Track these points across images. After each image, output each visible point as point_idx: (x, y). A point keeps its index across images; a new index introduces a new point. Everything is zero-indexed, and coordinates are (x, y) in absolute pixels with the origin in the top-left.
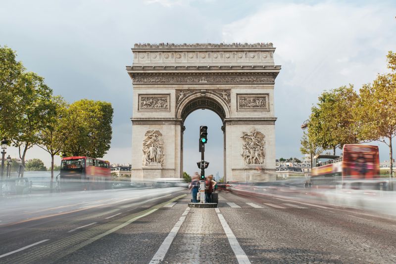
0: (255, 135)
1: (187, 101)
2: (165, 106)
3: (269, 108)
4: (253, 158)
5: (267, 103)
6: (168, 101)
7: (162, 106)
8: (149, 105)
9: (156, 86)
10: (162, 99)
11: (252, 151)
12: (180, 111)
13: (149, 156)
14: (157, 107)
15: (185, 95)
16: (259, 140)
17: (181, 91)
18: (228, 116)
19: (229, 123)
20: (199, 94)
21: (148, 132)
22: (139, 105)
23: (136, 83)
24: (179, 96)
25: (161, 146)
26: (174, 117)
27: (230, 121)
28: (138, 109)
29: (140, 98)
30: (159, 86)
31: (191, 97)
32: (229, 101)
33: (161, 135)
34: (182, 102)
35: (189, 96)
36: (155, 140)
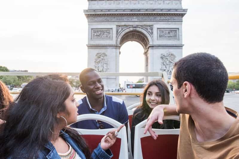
0: (170, 56)
1: (124, 33)
2: (109, 36)
3: (179, 38)
4: (168, 71)
5: (177, 34)
6: (111, 33)
7: (107, 37)
8: (98, 35)
9: (103, 23)
10: (107, 31)
11: (167, 66)
12: (119, 40)
13: (98, 69)
14: (104, 37)
15: (122, 29)
16: (172, 59)
17: (119, 26)
18: (151, 43)
19: (152, 48)
20: (132, 28)
21: (98, 54)
22: (91, 36)
23: (89, 21)
24: (118, 30)
25: (106, 63)
26: (115, 44)
27: (153, 46)
28: (91, 38)
29: (92, 31)
30: (105, 23)
31: (126, 30)
32: (152, 33)
33: (106, 55)
34: (121, 34)
35: (125, 30)
36: (102, 59)
